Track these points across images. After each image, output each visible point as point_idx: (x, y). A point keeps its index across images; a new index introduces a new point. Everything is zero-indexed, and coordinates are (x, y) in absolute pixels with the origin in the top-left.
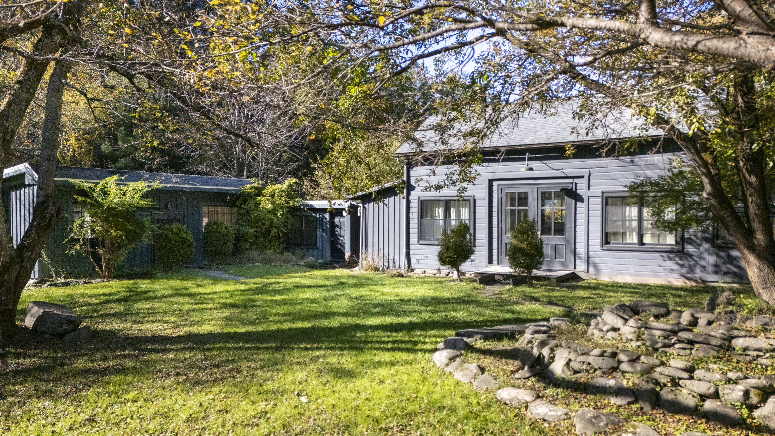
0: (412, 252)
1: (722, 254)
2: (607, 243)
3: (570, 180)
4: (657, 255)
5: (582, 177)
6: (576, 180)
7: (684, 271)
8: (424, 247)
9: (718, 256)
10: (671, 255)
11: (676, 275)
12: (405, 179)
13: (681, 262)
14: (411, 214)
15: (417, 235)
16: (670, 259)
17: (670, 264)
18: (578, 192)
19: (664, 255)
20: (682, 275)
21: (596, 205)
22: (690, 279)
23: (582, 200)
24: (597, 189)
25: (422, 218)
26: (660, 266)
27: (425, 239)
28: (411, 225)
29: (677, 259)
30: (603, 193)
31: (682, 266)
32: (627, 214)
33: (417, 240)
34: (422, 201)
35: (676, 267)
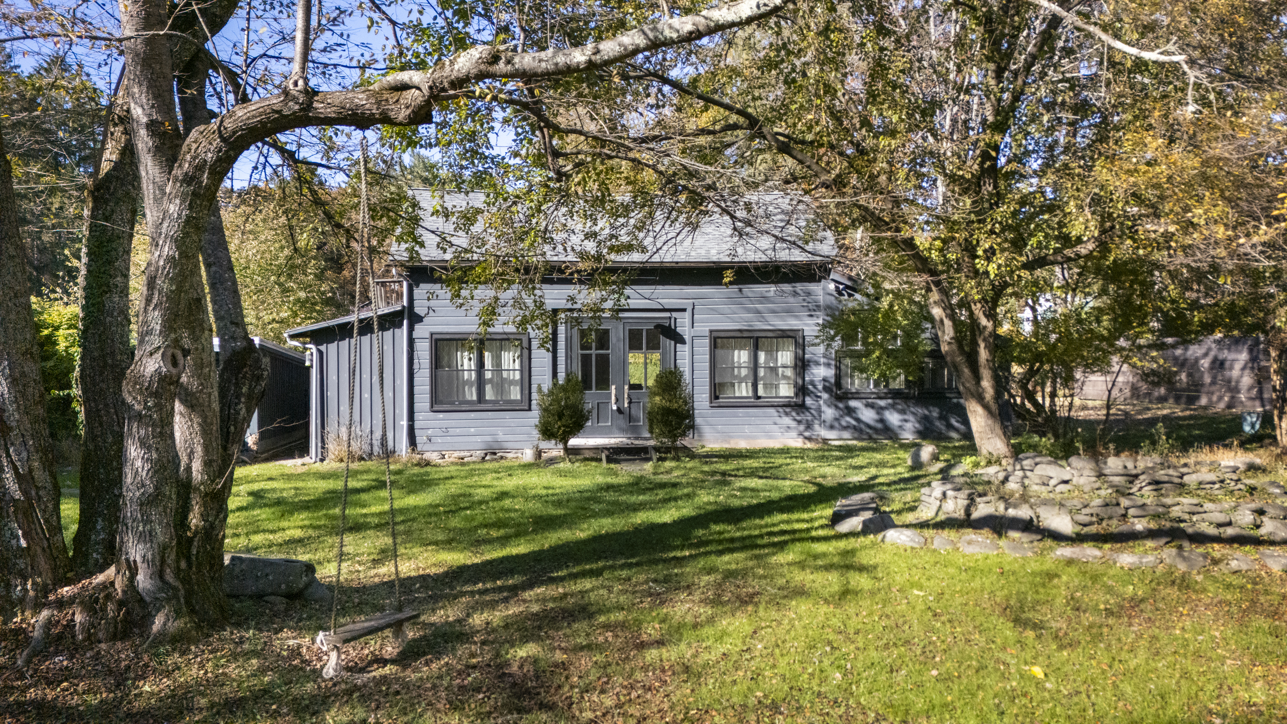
0: (417, 424)
1: (841, 405)
2: (717, 398)
3: (667, 315)
4: (772, 411)
5: (684, 310)
6: (674, 314)
7: (802, 427)
8: (441, 415)
9: (837, 407)
10: (788, 410)
11: (794, 434)
12: (405, 304)
13: (798, 418)
14: (416, 361)
15: (427, 396)
16: (787, 414)
17: (787, 421)
18: (679, 330)
19: (781, 410)
20: (801, 434)
21: (703, 348)
22: (809, 439)
23: (683, 342)
24: (703, 328)
25: (436, 368)
26: (775, 424)
27: (442, 403)
28: (417, 380)
29: (794, 414)
30: (711, 331)
31: (799, 422)
32: (736, 359)
33: (428, 405)
34: (437, 340)
35: (793, 424)
